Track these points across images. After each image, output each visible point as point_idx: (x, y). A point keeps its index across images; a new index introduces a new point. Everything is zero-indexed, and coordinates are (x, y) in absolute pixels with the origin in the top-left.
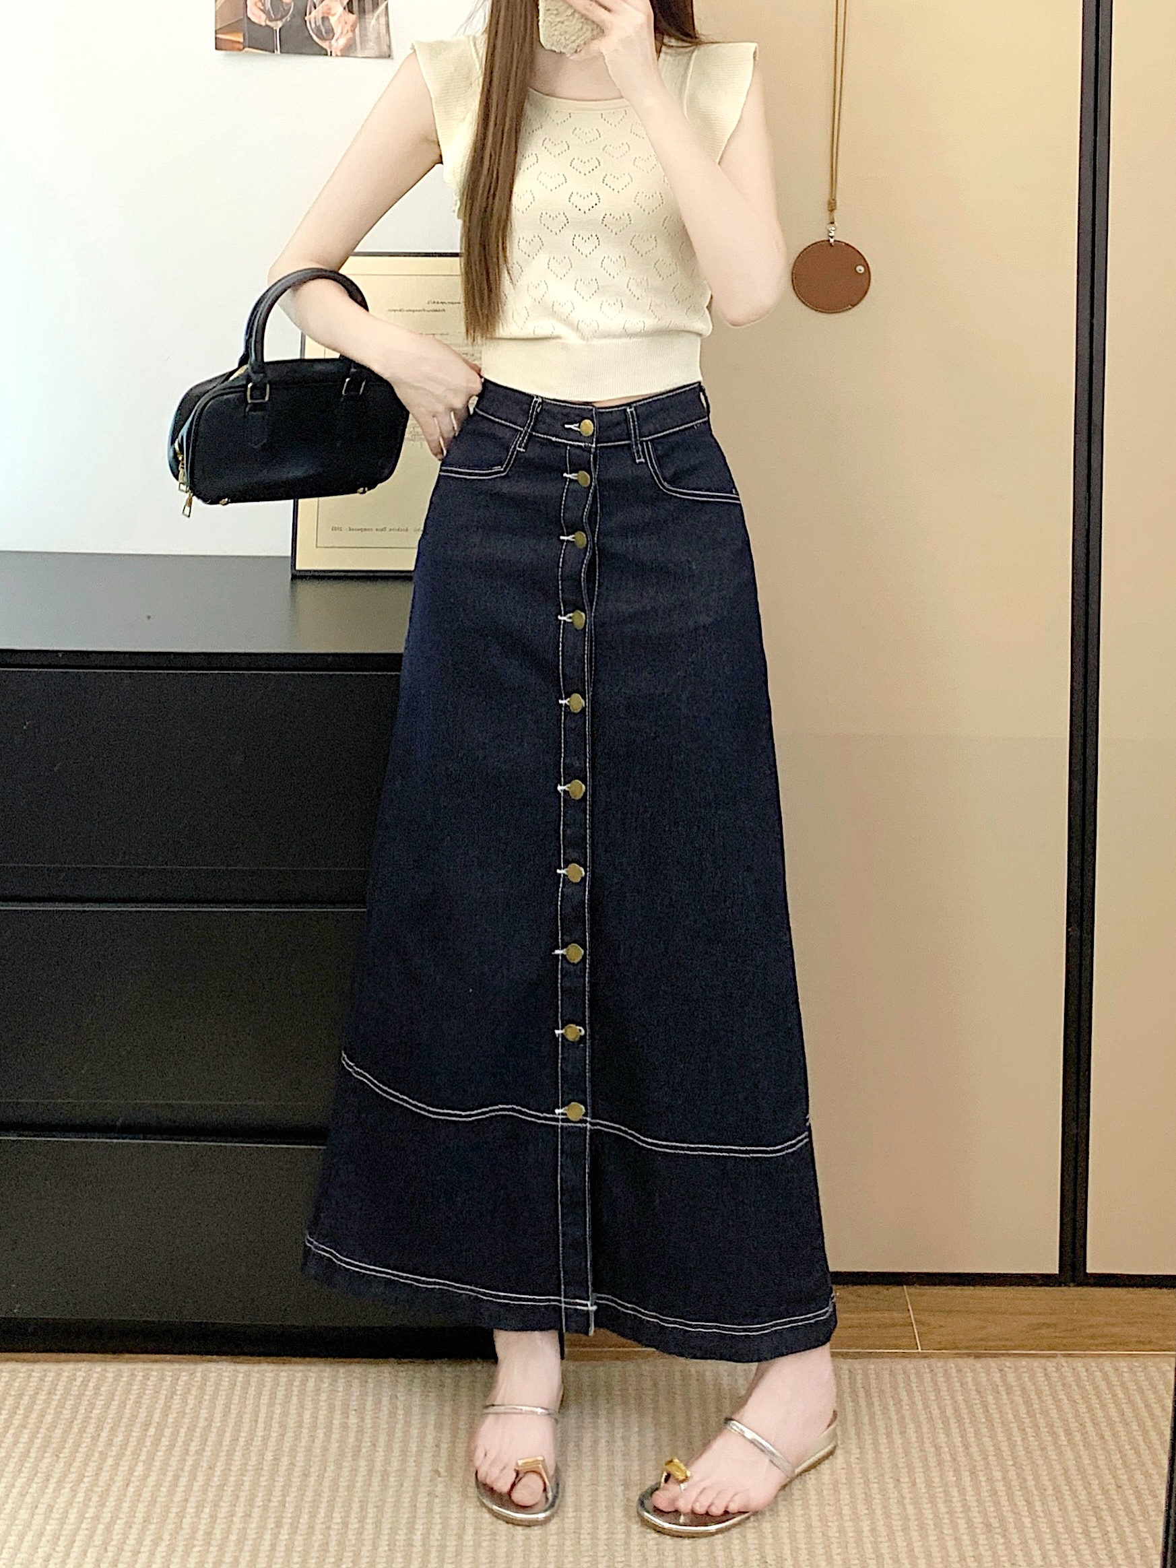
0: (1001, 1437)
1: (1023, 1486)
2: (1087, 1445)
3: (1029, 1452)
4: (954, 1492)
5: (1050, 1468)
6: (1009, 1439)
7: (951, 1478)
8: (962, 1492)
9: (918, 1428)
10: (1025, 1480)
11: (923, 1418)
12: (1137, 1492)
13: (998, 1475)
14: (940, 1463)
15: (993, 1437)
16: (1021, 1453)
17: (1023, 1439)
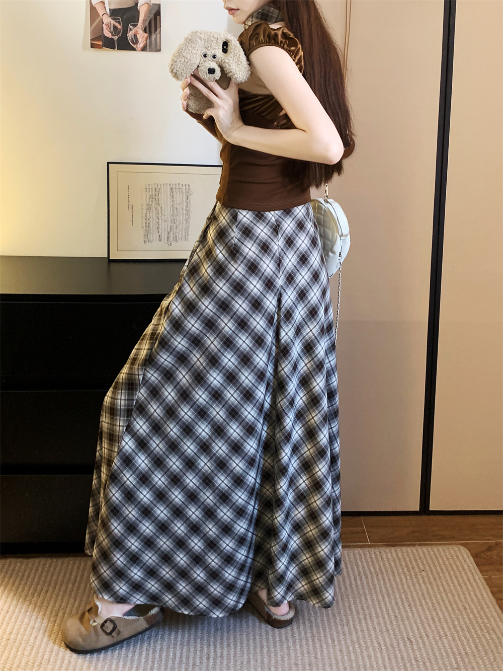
0: (398, 580)
1: (408, 601)
2: (430, 583)
3: (409, 587)
4: (382, 603)
5: (417, 593)
6: (401, 581)
7: (381, 598)
8: (385, 603)
9: (366, 577)
10: (408, 598)
11: (368, 573)
12: (450, 602)
13: (398, 596)
14: (376, 592)
15: (395, 580)
16: (406, 587)
17: (406, 581)
